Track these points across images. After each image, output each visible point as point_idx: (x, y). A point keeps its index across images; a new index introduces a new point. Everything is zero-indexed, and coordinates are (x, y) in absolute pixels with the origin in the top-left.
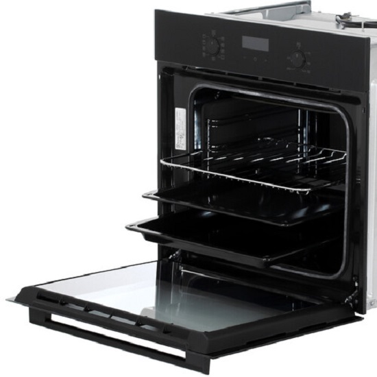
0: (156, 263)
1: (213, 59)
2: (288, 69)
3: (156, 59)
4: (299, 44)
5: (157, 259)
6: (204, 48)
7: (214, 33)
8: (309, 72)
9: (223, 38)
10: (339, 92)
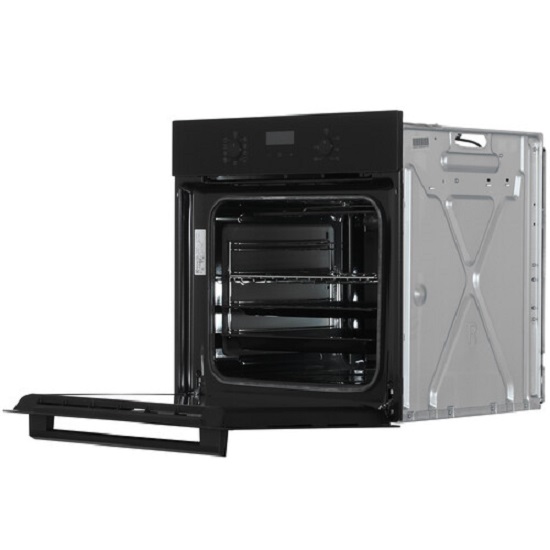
0: (173, 397)
1: (235, 163)
2: (316, 159)
3: (174, 174)
4: (326, 130)
5: (173, 392)
6: (225, 153)
7: (235, 134)
8: (337, 158)
9: (245, 139)
10: (371, 176)
